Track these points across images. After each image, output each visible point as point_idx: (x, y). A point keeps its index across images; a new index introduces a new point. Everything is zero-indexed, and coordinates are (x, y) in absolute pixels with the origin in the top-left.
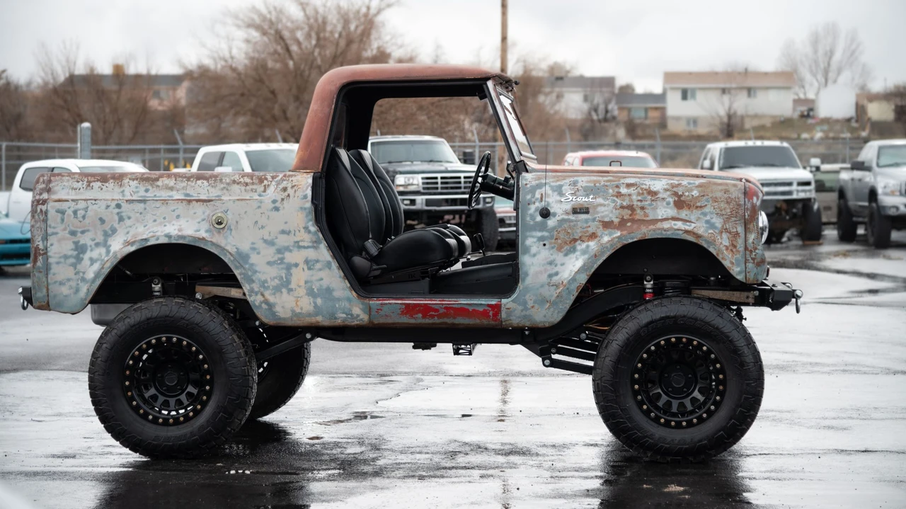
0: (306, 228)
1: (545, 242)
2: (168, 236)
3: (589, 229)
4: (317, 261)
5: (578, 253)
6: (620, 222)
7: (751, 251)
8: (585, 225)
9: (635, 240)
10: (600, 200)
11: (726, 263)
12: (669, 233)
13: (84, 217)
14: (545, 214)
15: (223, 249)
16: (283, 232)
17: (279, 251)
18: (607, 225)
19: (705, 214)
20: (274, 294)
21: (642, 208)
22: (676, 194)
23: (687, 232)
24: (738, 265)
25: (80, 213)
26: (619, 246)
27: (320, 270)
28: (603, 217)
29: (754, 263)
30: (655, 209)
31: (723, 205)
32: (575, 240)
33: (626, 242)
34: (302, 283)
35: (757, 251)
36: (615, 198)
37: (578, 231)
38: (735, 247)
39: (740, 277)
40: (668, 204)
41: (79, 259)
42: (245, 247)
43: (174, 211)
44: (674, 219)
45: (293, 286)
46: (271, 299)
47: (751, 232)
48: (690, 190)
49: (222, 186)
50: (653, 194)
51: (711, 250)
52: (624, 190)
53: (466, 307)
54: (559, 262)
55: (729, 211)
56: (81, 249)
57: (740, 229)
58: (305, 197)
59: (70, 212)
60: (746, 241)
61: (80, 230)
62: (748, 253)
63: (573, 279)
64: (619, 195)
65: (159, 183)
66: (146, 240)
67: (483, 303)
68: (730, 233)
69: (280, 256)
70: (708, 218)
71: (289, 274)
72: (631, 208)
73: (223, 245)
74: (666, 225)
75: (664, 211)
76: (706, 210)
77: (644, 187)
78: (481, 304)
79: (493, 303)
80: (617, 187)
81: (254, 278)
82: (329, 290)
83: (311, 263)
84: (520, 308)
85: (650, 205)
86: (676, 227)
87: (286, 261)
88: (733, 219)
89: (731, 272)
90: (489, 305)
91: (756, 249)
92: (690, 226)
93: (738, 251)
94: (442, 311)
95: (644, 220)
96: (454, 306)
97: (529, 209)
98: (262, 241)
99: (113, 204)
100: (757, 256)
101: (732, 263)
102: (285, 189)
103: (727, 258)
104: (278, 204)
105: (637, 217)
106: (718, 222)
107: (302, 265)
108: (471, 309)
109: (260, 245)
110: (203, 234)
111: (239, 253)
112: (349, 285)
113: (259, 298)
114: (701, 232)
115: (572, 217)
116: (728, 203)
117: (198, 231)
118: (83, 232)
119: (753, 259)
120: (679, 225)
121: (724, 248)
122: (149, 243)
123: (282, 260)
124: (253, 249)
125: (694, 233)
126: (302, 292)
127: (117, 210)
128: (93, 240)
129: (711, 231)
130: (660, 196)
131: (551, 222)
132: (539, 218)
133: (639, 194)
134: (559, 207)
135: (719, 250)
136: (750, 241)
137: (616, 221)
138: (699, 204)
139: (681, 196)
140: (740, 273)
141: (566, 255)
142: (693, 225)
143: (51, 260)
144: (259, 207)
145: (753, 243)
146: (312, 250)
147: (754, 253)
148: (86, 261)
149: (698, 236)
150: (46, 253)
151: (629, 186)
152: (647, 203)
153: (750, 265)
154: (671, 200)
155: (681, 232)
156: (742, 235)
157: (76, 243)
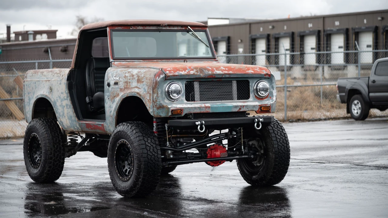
0: (65, 91)
1: (109, 98)
2: (41, 95)
3: (118, 92)
4: (68, 105)
5: (115, 102)
6: (124, 89)
7: (155, 102)
8: (117, 90)
9: (125, 97)
10: (121, 79)
11: (148, 108)
12: (133, 93)
13: (30, 87)
14: (109, 85)
15: (51, 100)
16: (62, 93)
17: (61, 101)
18: (121, 90)
19: (143, 85)
20: (62, 118)
21: (130, 82)
22: (138, 76)
23: (138, 93)
24: (151, 109)
25: (30, 85)
26: (122, 99)
27: (69, 108)
28: (120, 87)
29: (156, 108)
30: (132, 83)
31: (148, 81)
32: (114, 97)
33: (123, 98)
34: (66, 114)
35: (157, 102)
36: (124, 78)
37: (115, 92)
38: (150, 100)
39: (152, 114)
40: (136, 81)
41: (30, 103)
42: (56, 99)
43: (43, 85)
44: (136, 87)
45: (65, 115)
46: (62, 120)
47: (155, 93)
48: (141, 75)
49: (54, 74)
50: (133, 76)
51: (144, 101)
52: (127, 75)
53: (97, 125)
54: (111, 106)
55: (149, 83)
56: (30, 100)
57: (151, 92)
58: (65, 79)
59: (28, 86)
60: (153, 97)
61: (29, 92)
62: (154, 103)
63: (113, 114)
64: (125, 77)
65: (44, 74)
66: (37, 96)
67: (100, 123)
68: (149, 93)
69: (61, 103)
70: (144, 87)
71: (64, 110)
72: (126, 82)
73: (51, 98)
74: (133, 90)
75: (134, 84)
76: (144, 83)
77: (132, 73)
78: (100, 124)
79: (102, 124)
80: (126, 73)
81: (58, 111)
82: (71, 117)
83: (67, 106)
84: (107, 126)
85: (132, 81)
86: (135, 91)
87: (63, 105)
88: (150, 87)
89: (149, 111)
90: (101, 125)
91: (157, 101)
92: (139, 90)
93: (151, 102)
94: (93, 127)
95: (129, 88)
96: (95, 125)
97: (106, 83)
98: (58, 97)
99: (34, 83)
100: (157, 104)
101: (150, 108)
102: (63, 76)
103: (148, 105)
104: (61, 82)
105: (128, 87)
106: (146, 88)
107: (66, 107)
108: (99, 126)
109: (58, 98)
110: (47, 94)
111: (54, 101)
112: (75, 115)
113: (59, 119)
114: (141, 93)
115: (114, 87)
116: (149, 80)
117: (47, 92)
118: (30, 93)
119: (156, 106)
120: (137, 90)
121: (147, 101)
122: (38, 97)
123: (62, 104)
124: (57, 100)
125: (139, 94)
126: (67, 118)
127: (35, 85)
128: (32, 96)
129: (145, 93)
130: (135, 77)
131: (110, 88)
132: (108, 87)
133: (130, 76)
134: (112, 83)
135: (146, 102)
136: (155, 97)
137: (123, 88)
138: (143, 81)
139: (139, 77)
140: (152, 112)
141: (113, 103)
142: (140, 90)
143: (26, 104)
144: (58, 83)
145: (156, 98)
146: (66, 100)
147: (156, 103)
148: (31, 104)
149: (140, 95)
150: (24, 101)
151: (129, 72)
152: (131, 80)
153: (155, 109)
154: (136, 79)
155: (136, 93)
156: (152, 95)
157: (29, 97)
